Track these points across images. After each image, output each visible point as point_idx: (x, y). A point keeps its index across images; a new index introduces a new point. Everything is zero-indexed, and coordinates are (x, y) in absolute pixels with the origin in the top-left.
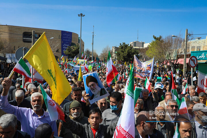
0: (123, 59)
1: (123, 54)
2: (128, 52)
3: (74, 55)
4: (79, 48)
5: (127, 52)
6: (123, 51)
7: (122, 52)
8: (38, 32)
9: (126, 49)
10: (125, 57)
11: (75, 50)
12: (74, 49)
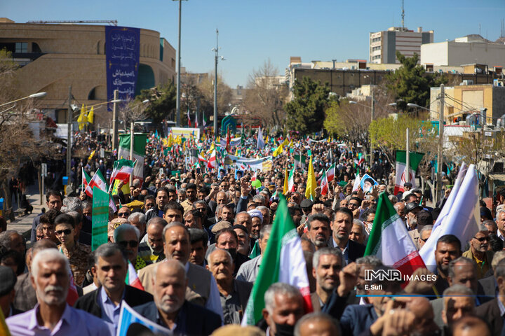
0: (305, 126)
1: (302, 110)
2: (317, 106)
3: (161, 114)
4: (173, 94)
5: (314, 104)
6: (304, 100)
7: (301, 103)
8: (30, 37)
9: (314, 95)
10: (310, 120)
11: (164, 99)
12: (159, 95)
